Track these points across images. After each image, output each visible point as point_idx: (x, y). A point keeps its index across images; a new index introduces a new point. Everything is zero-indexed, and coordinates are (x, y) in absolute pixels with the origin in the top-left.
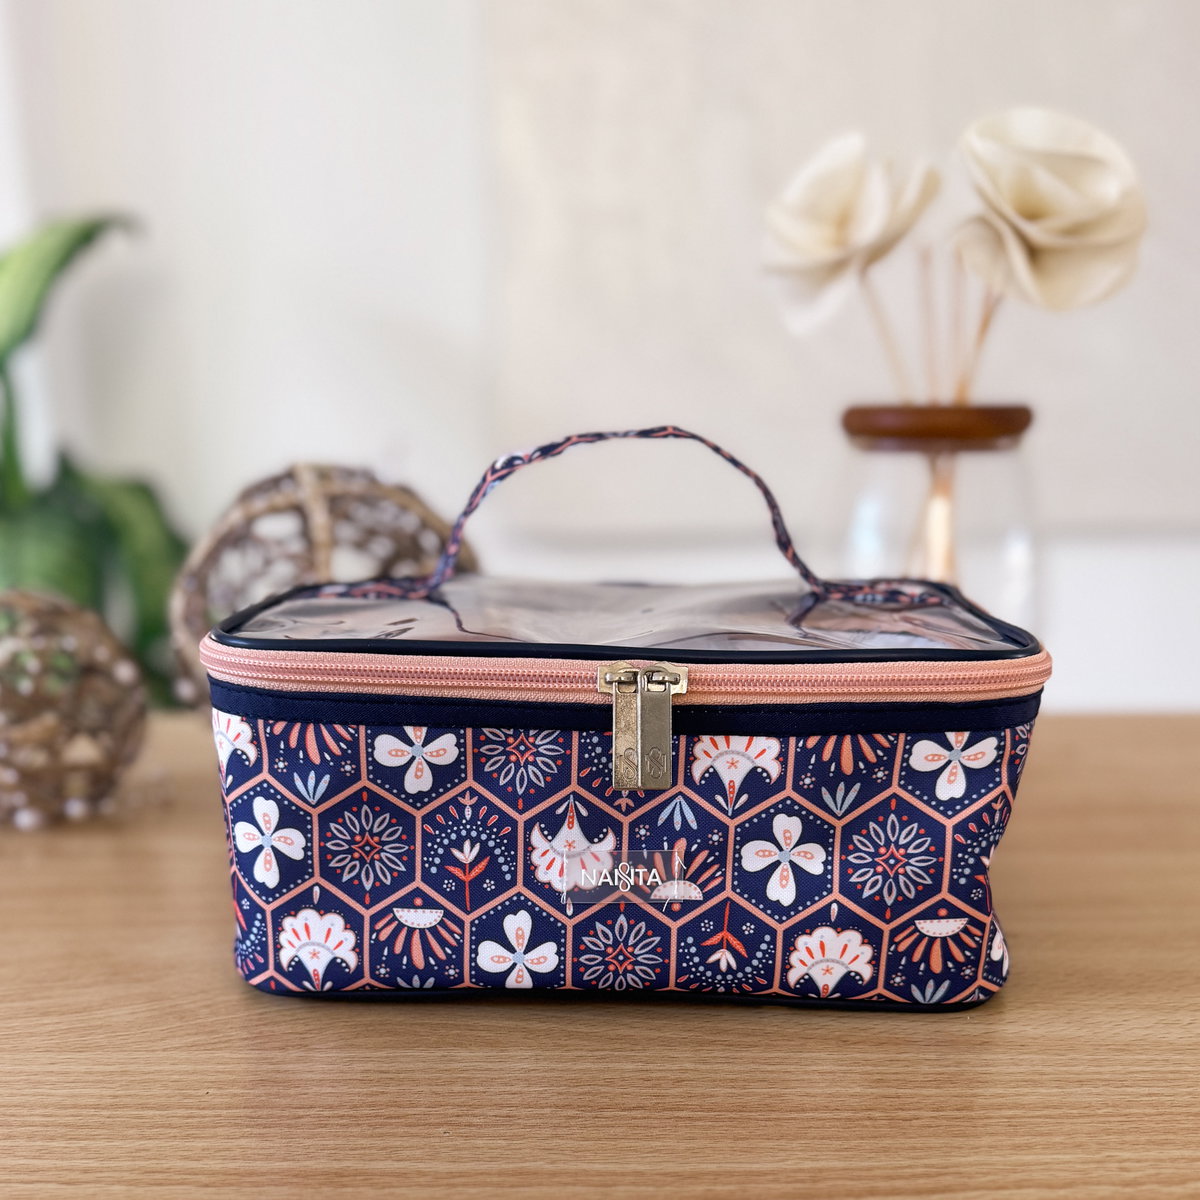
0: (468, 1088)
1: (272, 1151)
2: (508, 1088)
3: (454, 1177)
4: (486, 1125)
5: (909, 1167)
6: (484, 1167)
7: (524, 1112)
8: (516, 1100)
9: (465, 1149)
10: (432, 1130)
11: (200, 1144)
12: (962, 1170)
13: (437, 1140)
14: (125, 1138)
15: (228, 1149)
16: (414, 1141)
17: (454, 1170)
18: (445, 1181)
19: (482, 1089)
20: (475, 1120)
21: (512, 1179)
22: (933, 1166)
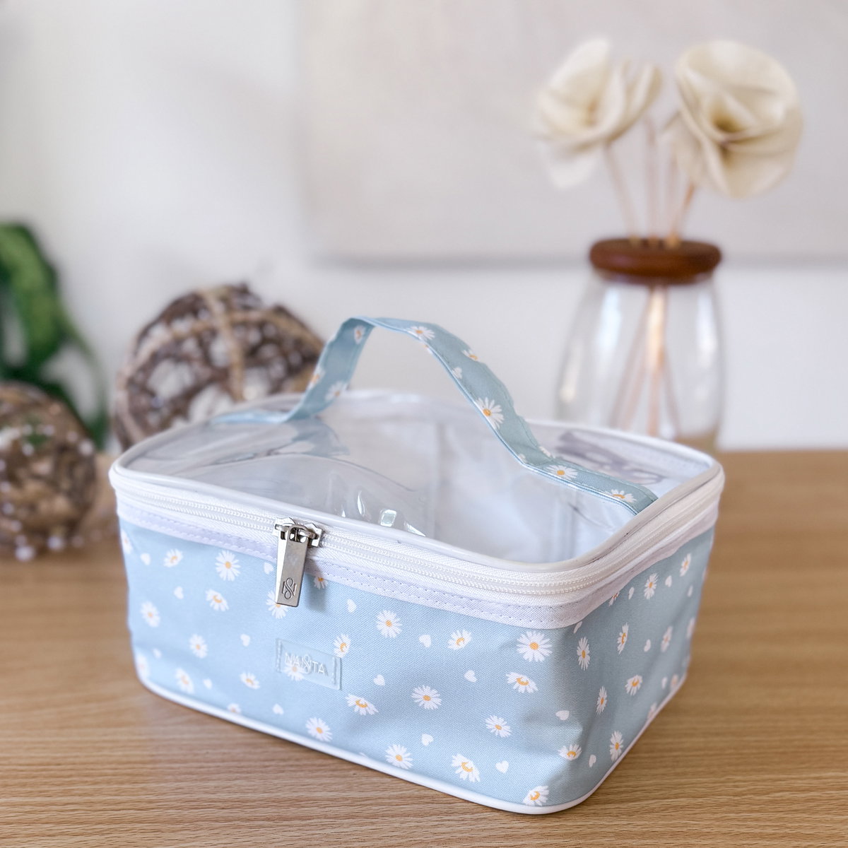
17: (364, 796)
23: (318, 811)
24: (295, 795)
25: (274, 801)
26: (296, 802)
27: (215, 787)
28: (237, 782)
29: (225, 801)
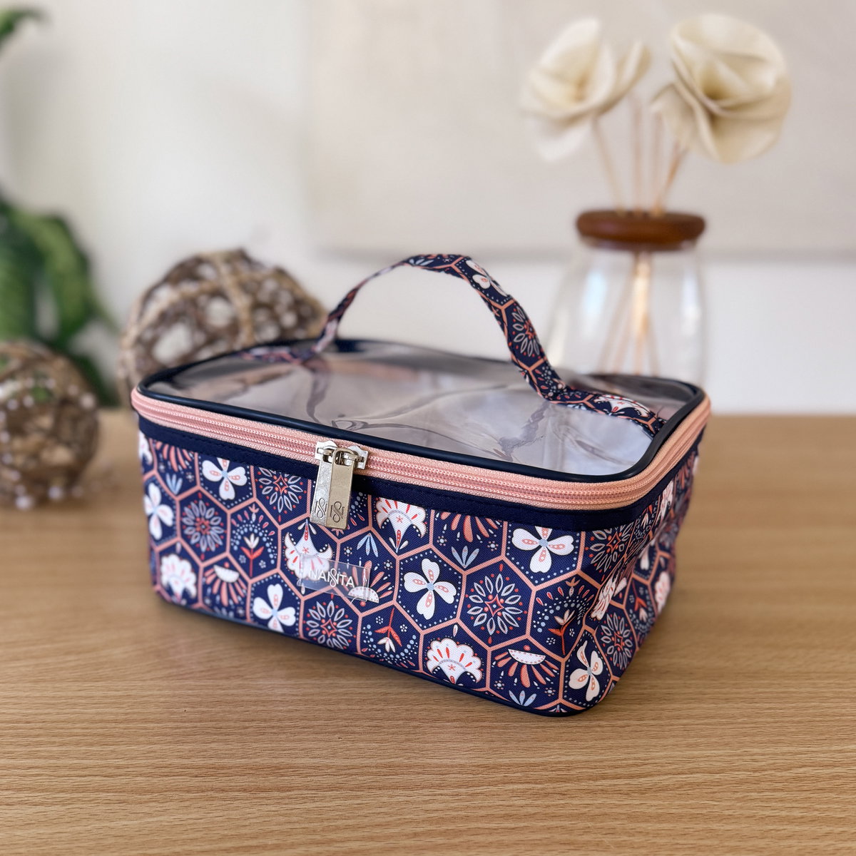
0: (349, 707)
1: (233, 751)
2: (375, 707)
3: (349, 769)
4: (365, 733)
5: (625, 759)
6: (367, 762)
7: (387, 723)
8: (380, 715)
9: (353, 749)
10: (331, 737)
11: (187, 747)
12: (657, 761)
13: (335, 743)
14: (138, 743)
15: (206, 751)
16: (321, 744)
17: (348, 764)
18: (343, 772)
19: (358, 707)
20: (357, 729)
21: (385, 770)
22: (639, 759)
23: (298, 781)
24: (275, 761)
25: (251, 769)
26: (276, 770)
27: (190, 751)
28: (213, 745)
29: (199, 768)
